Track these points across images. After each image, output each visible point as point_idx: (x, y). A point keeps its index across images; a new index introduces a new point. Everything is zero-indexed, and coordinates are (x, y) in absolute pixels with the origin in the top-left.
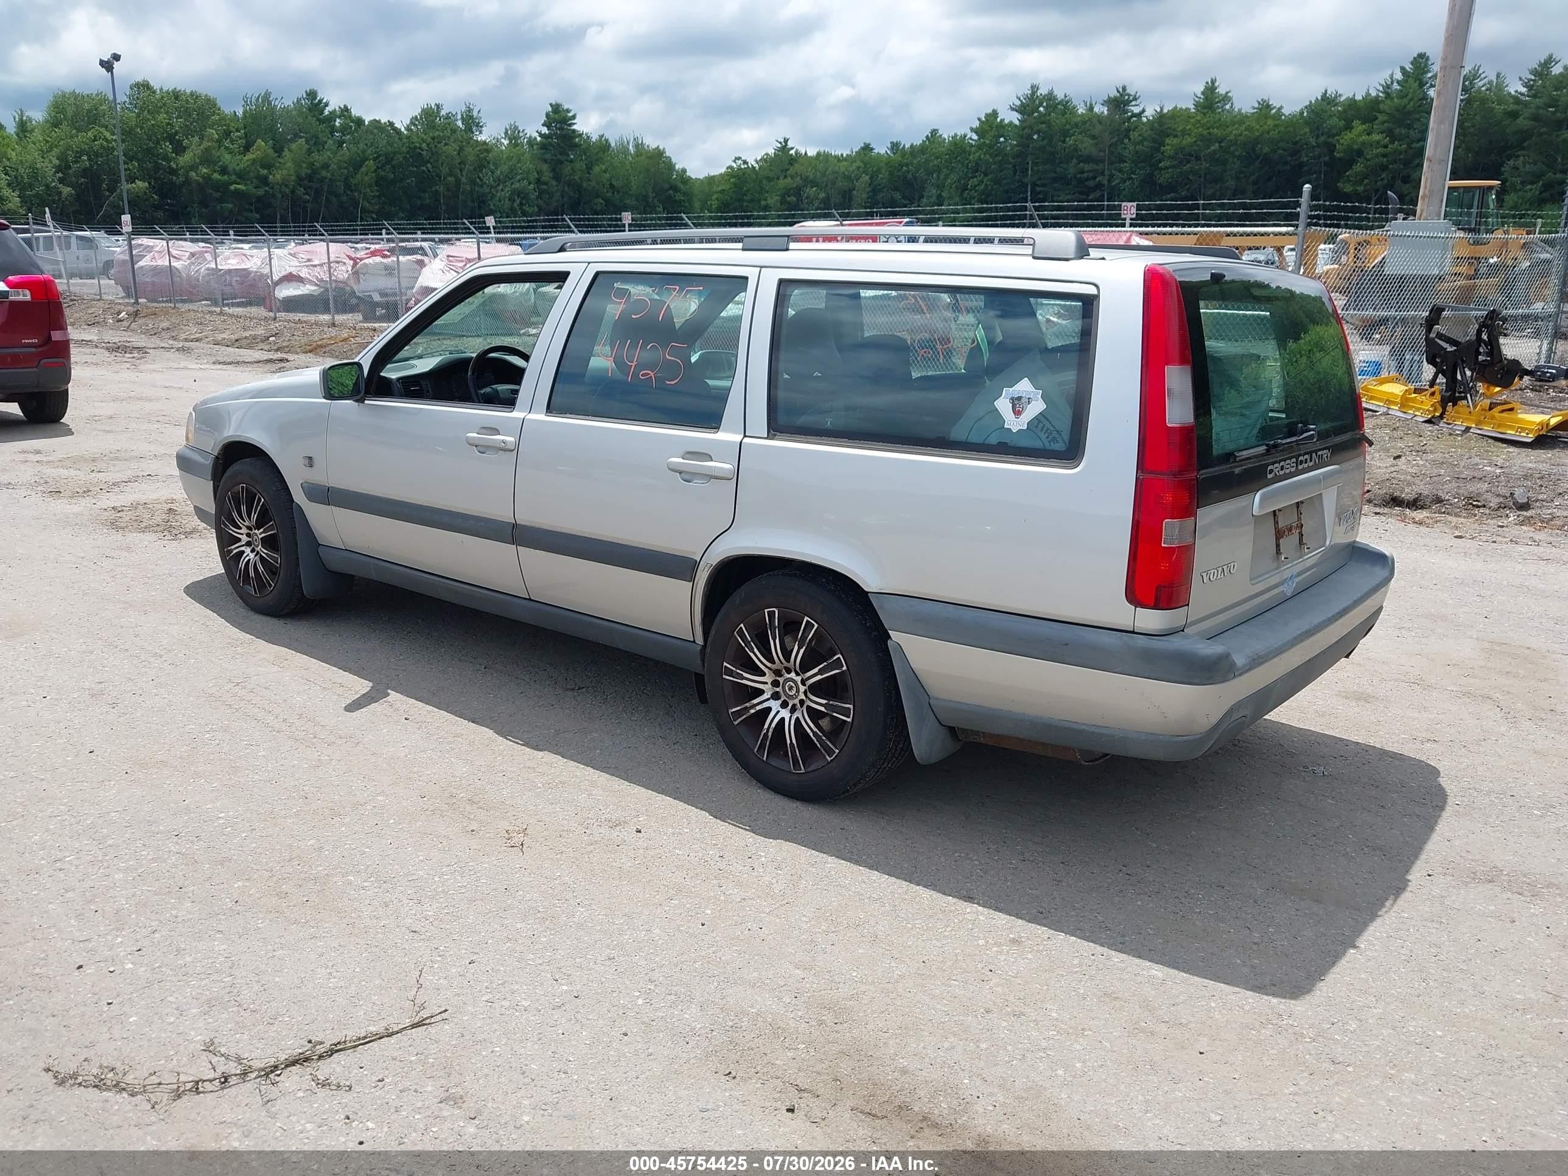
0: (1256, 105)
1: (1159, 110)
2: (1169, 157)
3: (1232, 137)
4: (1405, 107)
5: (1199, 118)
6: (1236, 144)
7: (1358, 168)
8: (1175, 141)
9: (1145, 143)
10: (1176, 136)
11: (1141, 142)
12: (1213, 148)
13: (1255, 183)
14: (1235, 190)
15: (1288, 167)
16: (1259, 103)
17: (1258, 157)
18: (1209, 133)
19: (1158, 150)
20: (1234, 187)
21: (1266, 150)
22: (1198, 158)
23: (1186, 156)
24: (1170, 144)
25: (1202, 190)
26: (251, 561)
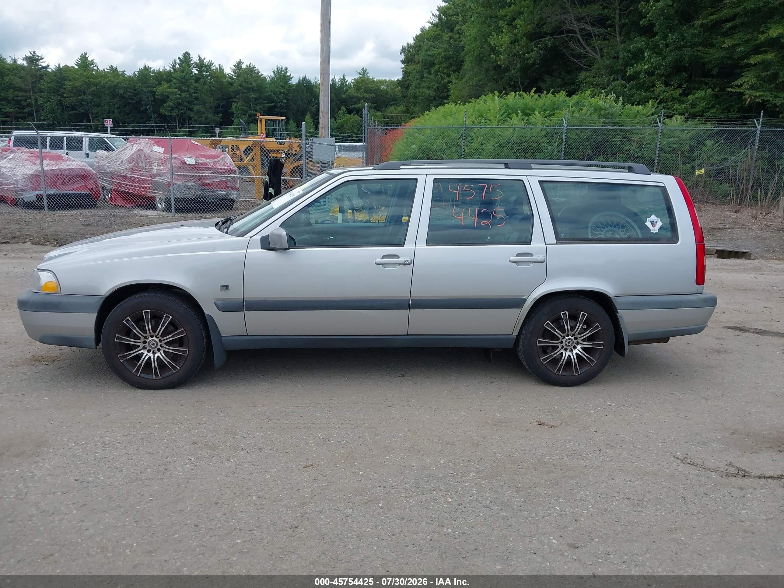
0: (109, 68)
1: (58, 66)
2: (69, 91)
3: (102, 84)
4: (185, 77)
5: (82, 72)
6: (105, 87)
7: (169, 103)
8: (71, 83)
9: (53, 83)
10: (70, 80)
11: (51, 82)
12: (93, 88)
13: (119, 108)
14: (109, 111)
15: (134, 102)
16: (110, 67)
17: (117, 95)
18: (89, 81)
19: (61, 87)
20: (108, 109)
21: (121, 91)
22: (85, 93)
23: (77, 92)
24: (68, 85)
25: (90, 110)
26: (152, 358)
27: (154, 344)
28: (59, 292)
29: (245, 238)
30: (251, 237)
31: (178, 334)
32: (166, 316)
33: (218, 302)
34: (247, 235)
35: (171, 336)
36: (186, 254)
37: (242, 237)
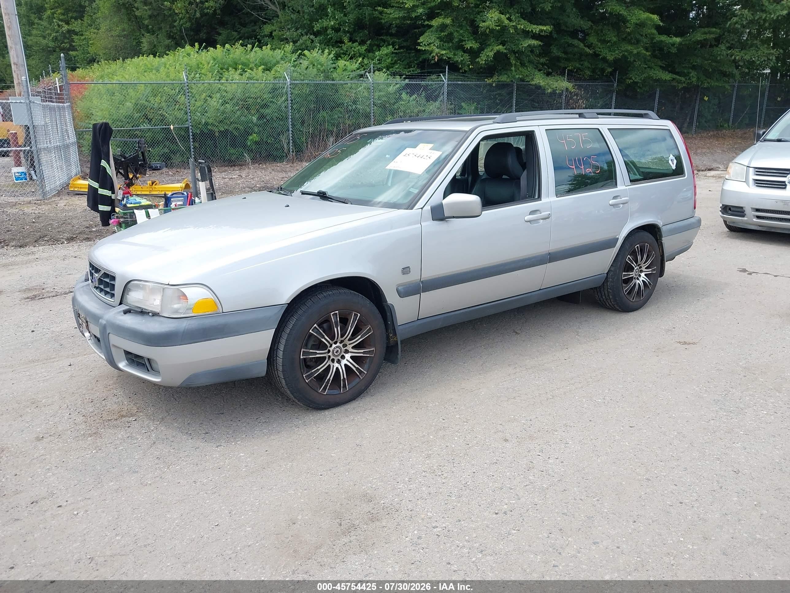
26: (340, 368)
27: (338, 351)
28: (221, 311)
29: (415, 211)
30: (422, 208)
31: (366, 334)
32: (355, 314)
33: (400, 288)
34: (416, 207)
35: (360, 337)
36: (366, 237)
37: (412, 209)
